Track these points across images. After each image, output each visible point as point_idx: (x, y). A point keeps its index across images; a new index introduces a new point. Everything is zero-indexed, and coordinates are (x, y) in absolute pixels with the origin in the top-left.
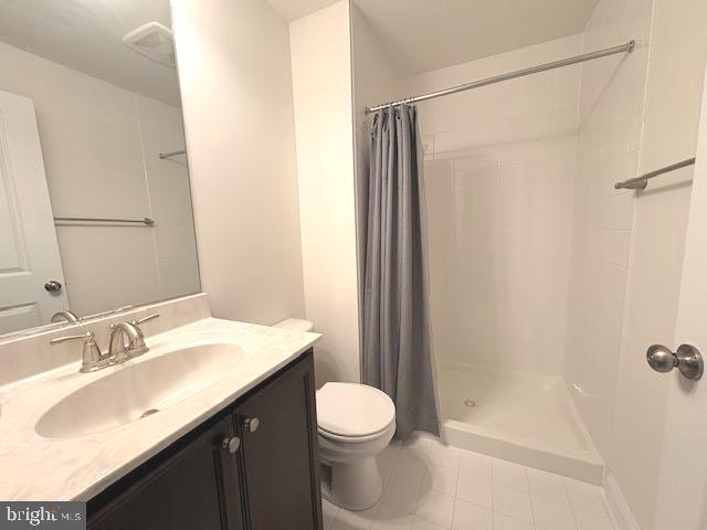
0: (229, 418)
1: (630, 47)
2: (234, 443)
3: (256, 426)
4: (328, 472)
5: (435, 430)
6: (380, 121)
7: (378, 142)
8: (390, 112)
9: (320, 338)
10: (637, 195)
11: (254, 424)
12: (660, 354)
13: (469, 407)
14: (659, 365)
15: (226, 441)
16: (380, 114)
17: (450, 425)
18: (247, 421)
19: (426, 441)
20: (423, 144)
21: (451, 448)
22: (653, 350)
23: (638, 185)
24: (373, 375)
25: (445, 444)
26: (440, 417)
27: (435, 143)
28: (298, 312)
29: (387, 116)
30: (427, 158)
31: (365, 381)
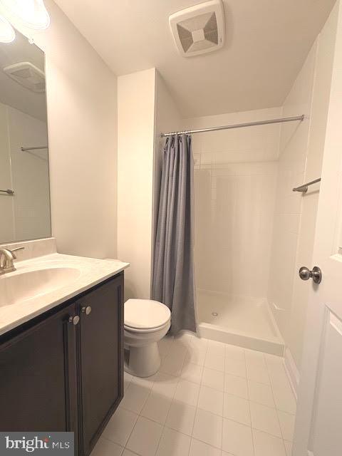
0: (73, 305)
1: (302, 118)
2: (76, 319)
3: (89, 311)
4: (127, 354)
5: (193, 329)
6: (169, 141)
7: (168, 154)
8: (176, 137)
9: (128, 266)
10: (303, 195)
11: (88, 310)
12: (304, 271)
13: (213, 316)
14: (303, 276)
15: (71, 318)
16: (170, 138)
17: (202, 326)
18: (84, 308)
19: (188, 336)
20: (195, 158)
21: (202, 339)
22: (302, 269)
23: (303, 190)
24: (158, 294)
25: (199, 337)
26: (197, 321)
27: (201, 159)
28: (112, 255)
29: (174, 140)
30: (195, 167)
31: (153, 298)
